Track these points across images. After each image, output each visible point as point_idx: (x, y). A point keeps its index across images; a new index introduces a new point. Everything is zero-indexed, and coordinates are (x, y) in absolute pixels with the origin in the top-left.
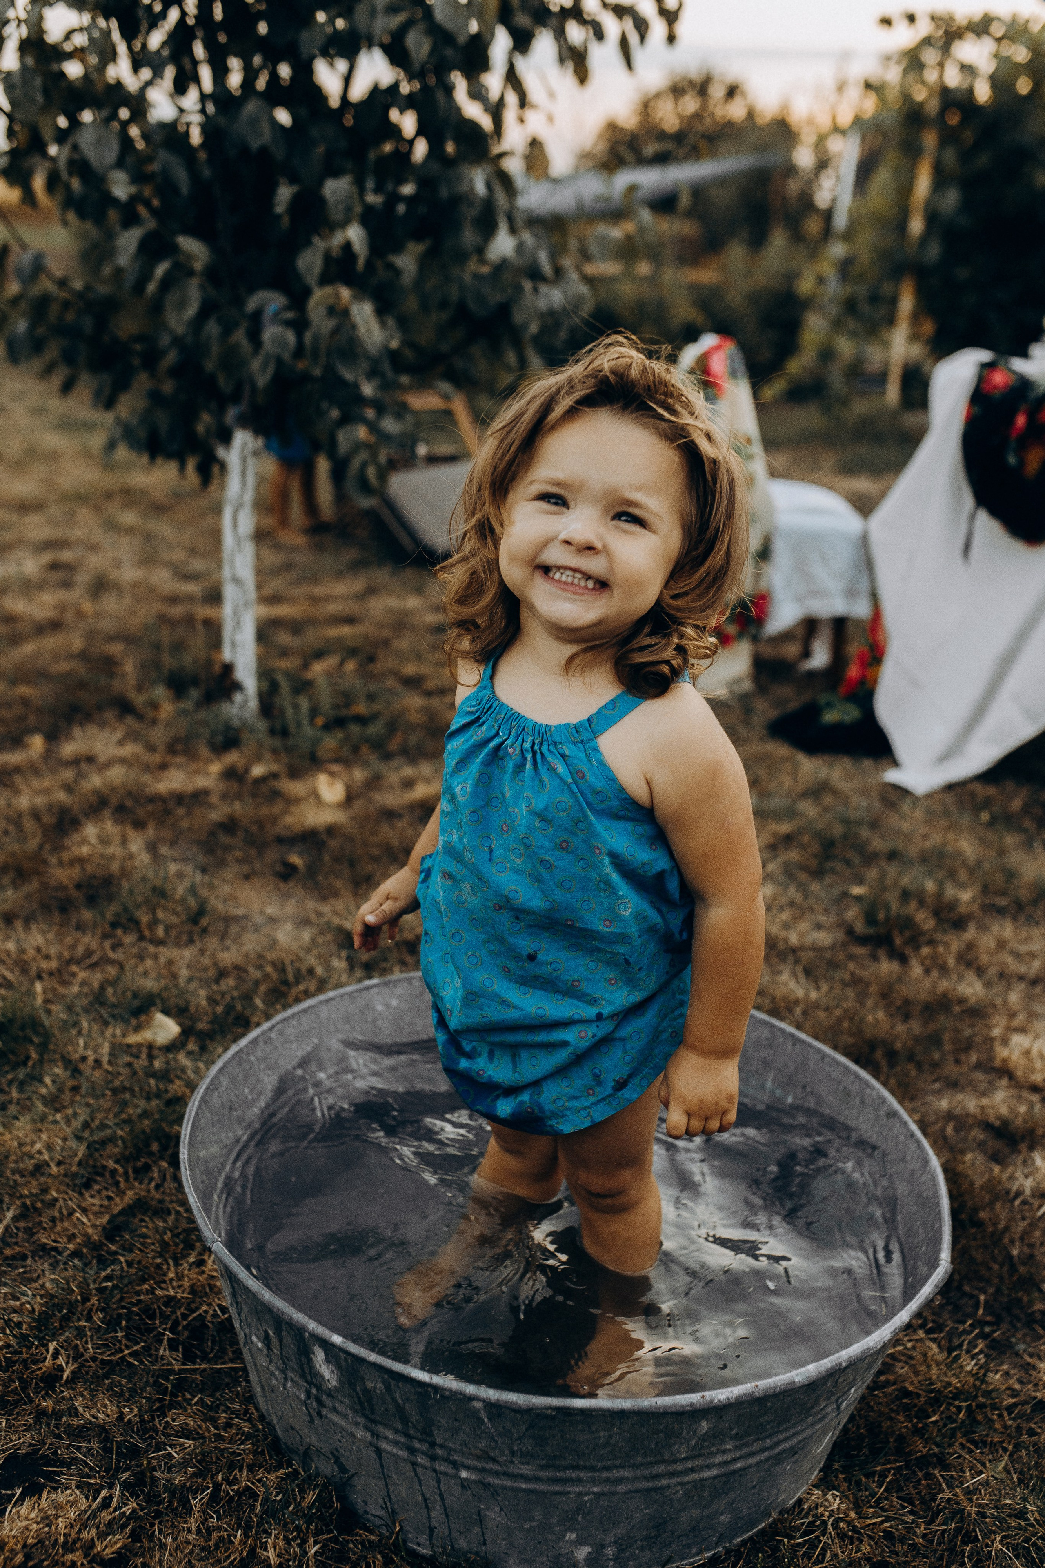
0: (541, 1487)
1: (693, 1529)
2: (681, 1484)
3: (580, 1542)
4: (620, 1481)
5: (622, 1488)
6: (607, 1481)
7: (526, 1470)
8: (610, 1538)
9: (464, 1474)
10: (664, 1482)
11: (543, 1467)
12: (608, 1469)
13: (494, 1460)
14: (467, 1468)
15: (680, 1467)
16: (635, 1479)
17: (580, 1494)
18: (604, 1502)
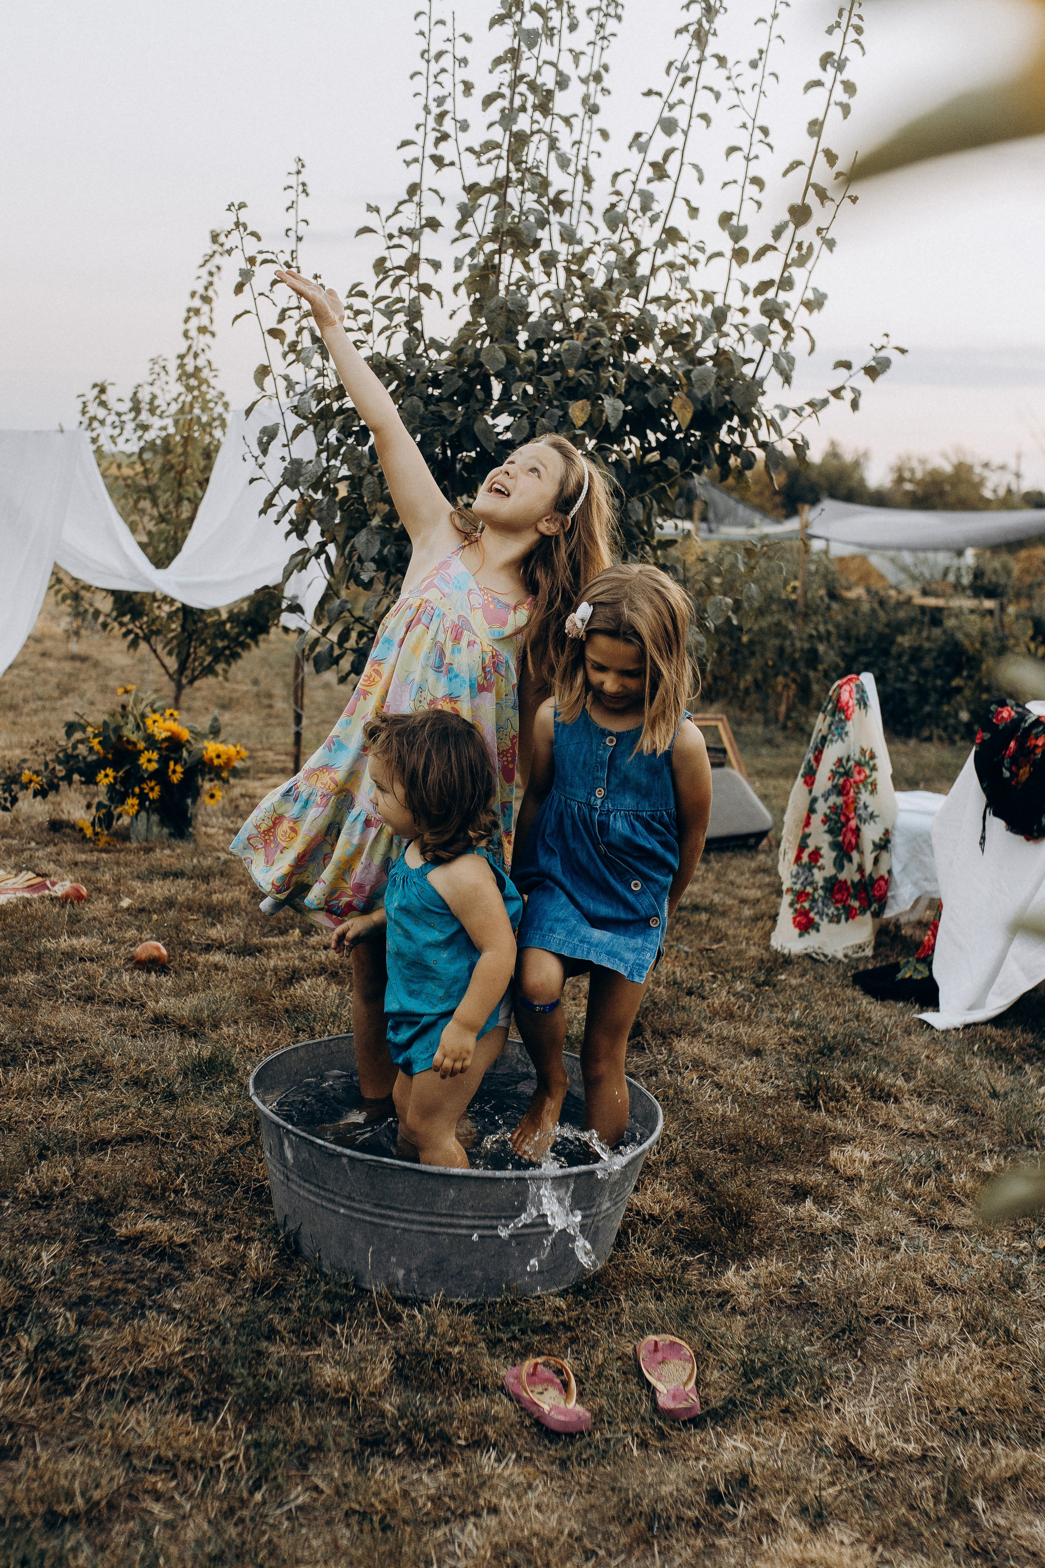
0: (376, 1220)
1: (460, 1273)
2: (448, 1234)
3: (399, 1265)
4: (412, 1222)
5: (415, 1227)
6: (406, 1220)
7: (367, 1207)
8: (414, 1266)
9: (342, 1211)
10: (436, 1229)
11: (377, 1205)
12: (405, 1211)
13: (354, 1200)
14: (344, 1206)
15: (444, 1220)
16: (421, 1223)
17: (395, 1228)
18: (406, 1236)
